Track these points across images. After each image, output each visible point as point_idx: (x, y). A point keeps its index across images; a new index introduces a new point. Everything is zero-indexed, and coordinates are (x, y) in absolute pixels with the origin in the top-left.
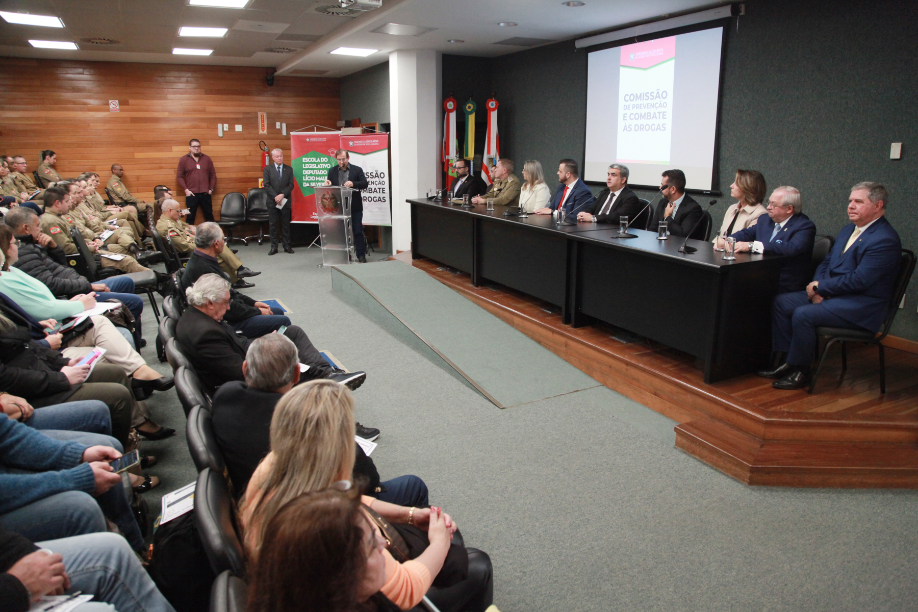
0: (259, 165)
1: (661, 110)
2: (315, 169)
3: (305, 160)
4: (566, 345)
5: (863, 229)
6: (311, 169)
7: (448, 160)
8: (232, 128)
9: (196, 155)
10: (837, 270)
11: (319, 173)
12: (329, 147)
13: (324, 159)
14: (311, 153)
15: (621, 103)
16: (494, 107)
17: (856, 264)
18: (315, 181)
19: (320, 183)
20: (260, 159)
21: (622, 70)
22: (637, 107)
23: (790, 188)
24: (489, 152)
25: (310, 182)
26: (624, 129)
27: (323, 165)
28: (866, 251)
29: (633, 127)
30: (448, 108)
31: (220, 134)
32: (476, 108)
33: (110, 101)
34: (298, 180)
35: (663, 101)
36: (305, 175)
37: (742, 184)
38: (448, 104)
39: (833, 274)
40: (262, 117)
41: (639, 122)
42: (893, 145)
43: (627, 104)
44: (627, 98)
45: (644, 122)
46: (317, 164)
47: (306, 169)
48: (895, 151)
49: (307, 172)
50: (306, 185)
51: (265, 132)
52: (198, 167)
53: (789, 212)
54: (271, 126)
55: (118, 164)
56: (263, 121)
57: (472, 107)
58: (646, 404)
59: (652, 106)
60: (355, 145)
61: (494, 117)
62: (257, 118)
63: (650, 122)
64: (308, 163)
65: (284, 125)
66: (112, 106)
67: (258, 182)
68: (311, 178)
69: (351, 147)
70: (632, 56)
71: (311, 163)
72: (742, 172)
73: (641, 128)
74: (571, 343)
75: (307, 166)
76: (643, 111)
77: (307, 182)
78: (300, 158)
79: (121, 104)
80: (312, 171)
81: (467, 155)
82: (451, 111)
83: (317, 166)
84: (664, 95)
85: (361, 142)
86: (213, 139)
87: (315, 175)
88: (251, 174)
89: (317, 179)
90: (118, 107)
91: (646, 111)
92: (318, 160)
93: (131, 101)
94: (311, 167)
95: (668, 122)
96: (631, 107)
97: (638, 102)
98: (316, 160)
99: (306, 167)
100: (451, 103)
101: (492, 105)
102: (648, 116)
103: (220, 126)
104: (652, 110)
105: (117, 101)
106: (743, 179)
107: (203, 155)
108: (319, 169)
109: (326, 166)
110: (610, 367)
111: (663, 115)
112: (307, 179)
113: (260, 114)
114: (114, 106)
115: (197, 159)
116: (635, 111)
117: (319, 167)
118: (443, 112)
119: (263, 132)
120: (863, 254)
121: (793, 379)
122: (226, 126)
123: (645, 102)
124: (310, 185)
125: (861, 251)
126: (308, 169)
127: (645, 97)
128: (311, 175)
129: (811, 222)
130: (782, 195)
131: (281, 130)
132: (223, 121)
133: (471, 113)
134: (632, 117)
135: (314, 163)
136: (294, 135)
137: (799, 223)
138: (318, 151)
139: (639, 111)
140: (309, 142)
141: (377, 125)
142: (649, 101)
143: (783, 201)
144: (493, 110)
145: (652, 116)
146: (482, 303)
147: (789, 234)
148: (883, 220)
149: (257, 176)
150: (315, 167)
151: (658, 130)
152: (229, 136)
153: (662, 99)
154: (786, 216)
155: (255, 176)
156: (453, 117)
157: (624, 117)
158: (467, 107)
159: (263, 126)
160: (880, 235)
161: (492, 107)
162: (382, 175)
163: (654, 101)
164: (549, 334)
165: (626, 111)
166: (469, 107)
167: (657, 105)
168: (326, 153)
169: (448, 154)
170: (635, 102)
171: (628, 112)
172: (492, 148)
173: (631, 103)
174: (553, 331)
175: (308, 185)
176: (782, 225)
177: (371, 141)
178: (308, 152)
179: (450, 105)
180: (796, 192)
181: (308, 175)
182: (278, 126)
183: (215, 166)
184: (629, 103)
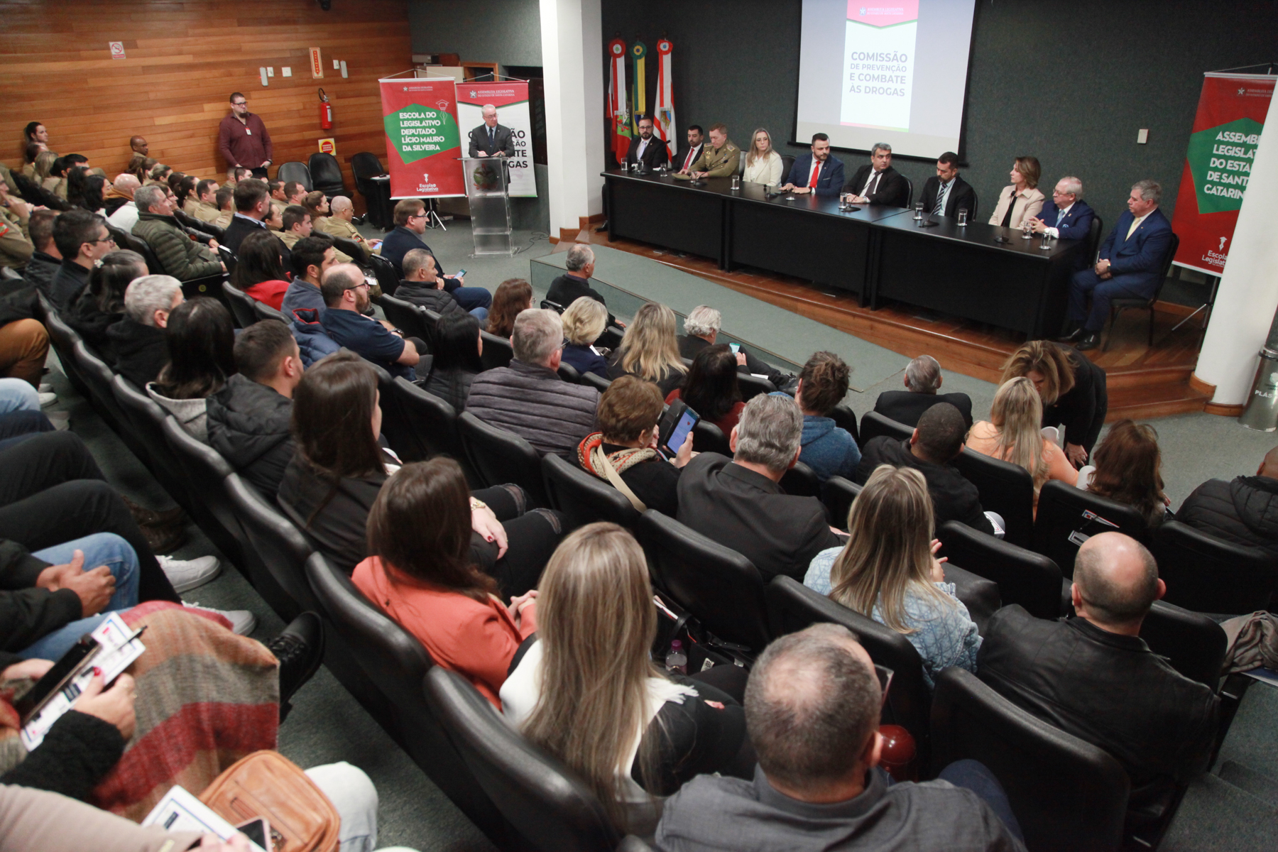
0: (316, 121)
1: (900, 74)
2: (418, 127)
3: (402, 115)
4: (872, 328)
5: (1143, 219)
6: (413, 128)
7: (617, 117)
8: (278, 72)
9: (242, 116)
10: (1124, 252)
11: (424, 132)
12: (437, 98)
13: (431, 114)
14: (412, 106)
15: (848, 60)
16: (667, 49)
17: (1140, 249)
18: (419, 143)
19: (426, 146)
20: (317, 112)
21: (849, 24)
22: (869, 67)
23: (1075, 179)
24: (662, 104)
25: (411, 145)
26: (851, 90)
27: (430, 121)
28: (1148, 237)
29: (862, 89)
30: (615, 52)
31: (265, 83)
32: (645, 52)
33: (111, 44)
34: (394, 142)
35: (902, 65)
36: (404, 136)
37: (1023, 169)
38: (615, 47)
39: (1119, 255)
40: (315, 53)
41: (871, 84)
42: (1141, 130)
43: (855, 62)
44: (855, 56)
45: (877, 84)
46: (421, 120)
47: (405, 128)
48: (1142, 136)
49: (406, 132)
50: (407, 149)
51: (321, 75)
52: (249, 132)
53: (1071, 199)
54: (327, 65)
55: (139, 137)
56: (316, 60)
57: (641, 50)
58: (969, 374)
59: (888, 68)
60: (479, 96)
61: (667, 61)
62: (308, 56)
63: (885, 85)
64: (408, 120)
65: (344, 64)
66: (114, 51)
67: (317, 144)
68: (414, 140)
69: (473, 99)
70: (863, 11)
71: (412, 119)
72: (1021, 160)
73: (874, 90)
74: (876, 325)
75: (406, 124)
76: (876, 73)
77: (407, 144)
78: (395, 113)
79: (126, 47)
80: (414, 131)
81: (637, 108)
82: (619, 56)
83: (421, 123)
84: (903, 58)
85: (488, 92)
86: (255, 89)
87: (419, 136)
88: (308, 135)
89: (422, 140)
90: (123, 52)
91: (880, 72)
92: (423, 116)
93: (140, 43)
94: (412, 125)
95: (908, 87)
96: (861, 67)
97: (870, 62)
98: (420, 115)
99: (405, 126)
100: (619, 47)
101: (665, 47)
102: (882, 78)
103: (262, 70)
104: (888, 74)
105: (120, 43)
106: (1024, 165)
107: (251, 114)
108: (424, 128)
109: (434, 123)
110: (927, 345)
111: (902, 80)
112: (408, 140)
113: (312, 50)
114: (117, 51)
115: (243, 121)
116: (865, 71)
117: (424, 124)
118: (608, 57)
119: (318, 74)
120: (1146, 240)
121: (1088, 341)
122: (270, 69)
123: (879, 63)
124: (412, 148)
125: (1144, 238)
126: (409, 128)
127: (879, 58)
128: (413, 135)
129: (1091, 209)
130: (1067, 185)
131: (339, 71)
132: (266, 64)
133: (640, 57)
134: (862, 77)
135: (417, 119)
136: (384, 84)
137: (1082, 209)
138: (423, 104)
139: (871, 72)
140: (408, 92)
141: (497, 66)
142: (884, 63)
143: (1066, 190)
144: (666, 53)
145: (887, 79)
146: (747, 290)
147: (1074, 219)
148: (1157, 212)
149: (318, 136)
150: (418, 125)
151: (895, 95)
152: (277, 83)
153: (900, 62)
154: (1069, 203)
155: (313, 137)
156: (621, 62)
157: (851, 77)
158: (635, 50)
159: (317, 66)
160: (1159, 225)
161: (664, 50)
162: (521, 134)
163: (890, 64)
164: (850, 319)
165: (854, 71)
166: (638, 50)
167: (894, 68)
168: (434, 107)
169: (617, 109)
170: (865, 62)
171: (857, 72)
172: (665, 101)
173: (861, 63)
174: (854, 316)
175: (409, 149)
176: (1066, 210)
177: (504, 91)
178: (406, 105)
179: (617, 49)
180: (1079, 183)
181: (409, 136)
182: (336, 66)
183: (267, 127)
184: (858, 61)
